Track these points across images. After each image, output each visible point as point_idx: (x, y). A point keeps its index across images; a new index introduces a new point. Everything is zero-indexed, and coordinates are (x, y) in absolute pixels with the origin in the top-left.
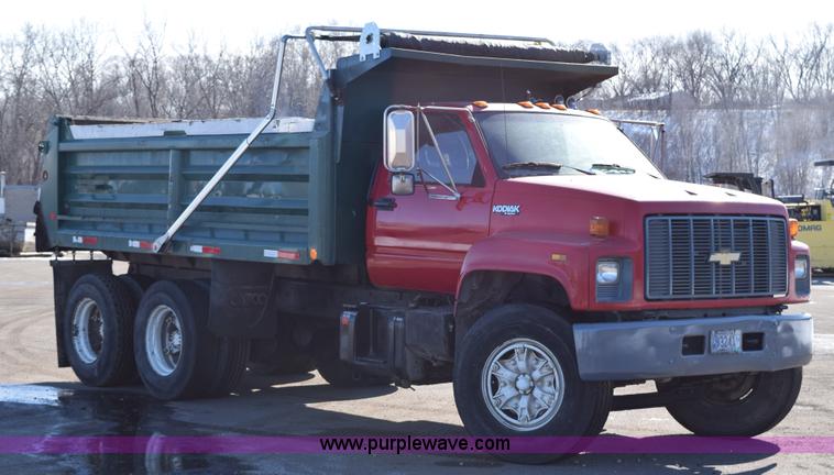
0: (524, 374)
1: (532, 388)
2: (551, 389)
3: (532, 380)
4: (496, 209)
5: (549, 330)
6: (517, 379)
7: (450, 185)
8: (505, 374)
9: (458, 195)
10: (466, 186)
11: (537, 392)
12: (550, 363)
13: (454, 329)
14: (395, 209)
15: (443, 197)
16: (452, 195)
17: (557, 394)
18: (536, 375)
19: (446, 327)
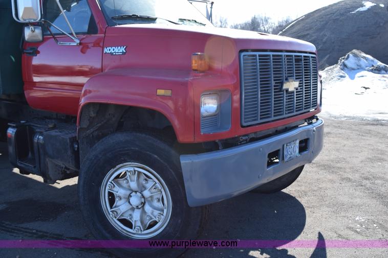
0: (136, 192)
1: (143, 204)
2: (160, 205)
3: (143, 197)
4: (106, 50)
5: (156, 156)
6: (130, 196)
7: (71, 34)
8: (119, 192)
9: (78, 41)
10: (84, 34)
11: (147, 208)
12: (158, 185)
13: (78, 148)
14: (38, 55)
15: (68, 44)
16: (73, 41)
17: (165, 211)
18: (147, 193)
19: (72, 146)
